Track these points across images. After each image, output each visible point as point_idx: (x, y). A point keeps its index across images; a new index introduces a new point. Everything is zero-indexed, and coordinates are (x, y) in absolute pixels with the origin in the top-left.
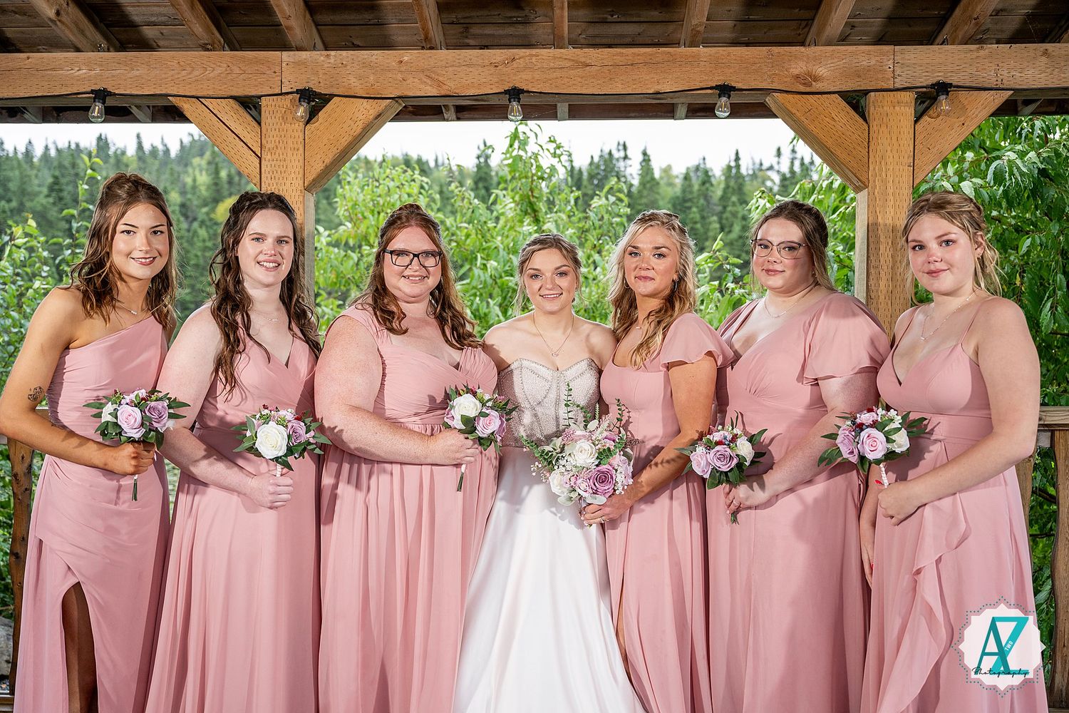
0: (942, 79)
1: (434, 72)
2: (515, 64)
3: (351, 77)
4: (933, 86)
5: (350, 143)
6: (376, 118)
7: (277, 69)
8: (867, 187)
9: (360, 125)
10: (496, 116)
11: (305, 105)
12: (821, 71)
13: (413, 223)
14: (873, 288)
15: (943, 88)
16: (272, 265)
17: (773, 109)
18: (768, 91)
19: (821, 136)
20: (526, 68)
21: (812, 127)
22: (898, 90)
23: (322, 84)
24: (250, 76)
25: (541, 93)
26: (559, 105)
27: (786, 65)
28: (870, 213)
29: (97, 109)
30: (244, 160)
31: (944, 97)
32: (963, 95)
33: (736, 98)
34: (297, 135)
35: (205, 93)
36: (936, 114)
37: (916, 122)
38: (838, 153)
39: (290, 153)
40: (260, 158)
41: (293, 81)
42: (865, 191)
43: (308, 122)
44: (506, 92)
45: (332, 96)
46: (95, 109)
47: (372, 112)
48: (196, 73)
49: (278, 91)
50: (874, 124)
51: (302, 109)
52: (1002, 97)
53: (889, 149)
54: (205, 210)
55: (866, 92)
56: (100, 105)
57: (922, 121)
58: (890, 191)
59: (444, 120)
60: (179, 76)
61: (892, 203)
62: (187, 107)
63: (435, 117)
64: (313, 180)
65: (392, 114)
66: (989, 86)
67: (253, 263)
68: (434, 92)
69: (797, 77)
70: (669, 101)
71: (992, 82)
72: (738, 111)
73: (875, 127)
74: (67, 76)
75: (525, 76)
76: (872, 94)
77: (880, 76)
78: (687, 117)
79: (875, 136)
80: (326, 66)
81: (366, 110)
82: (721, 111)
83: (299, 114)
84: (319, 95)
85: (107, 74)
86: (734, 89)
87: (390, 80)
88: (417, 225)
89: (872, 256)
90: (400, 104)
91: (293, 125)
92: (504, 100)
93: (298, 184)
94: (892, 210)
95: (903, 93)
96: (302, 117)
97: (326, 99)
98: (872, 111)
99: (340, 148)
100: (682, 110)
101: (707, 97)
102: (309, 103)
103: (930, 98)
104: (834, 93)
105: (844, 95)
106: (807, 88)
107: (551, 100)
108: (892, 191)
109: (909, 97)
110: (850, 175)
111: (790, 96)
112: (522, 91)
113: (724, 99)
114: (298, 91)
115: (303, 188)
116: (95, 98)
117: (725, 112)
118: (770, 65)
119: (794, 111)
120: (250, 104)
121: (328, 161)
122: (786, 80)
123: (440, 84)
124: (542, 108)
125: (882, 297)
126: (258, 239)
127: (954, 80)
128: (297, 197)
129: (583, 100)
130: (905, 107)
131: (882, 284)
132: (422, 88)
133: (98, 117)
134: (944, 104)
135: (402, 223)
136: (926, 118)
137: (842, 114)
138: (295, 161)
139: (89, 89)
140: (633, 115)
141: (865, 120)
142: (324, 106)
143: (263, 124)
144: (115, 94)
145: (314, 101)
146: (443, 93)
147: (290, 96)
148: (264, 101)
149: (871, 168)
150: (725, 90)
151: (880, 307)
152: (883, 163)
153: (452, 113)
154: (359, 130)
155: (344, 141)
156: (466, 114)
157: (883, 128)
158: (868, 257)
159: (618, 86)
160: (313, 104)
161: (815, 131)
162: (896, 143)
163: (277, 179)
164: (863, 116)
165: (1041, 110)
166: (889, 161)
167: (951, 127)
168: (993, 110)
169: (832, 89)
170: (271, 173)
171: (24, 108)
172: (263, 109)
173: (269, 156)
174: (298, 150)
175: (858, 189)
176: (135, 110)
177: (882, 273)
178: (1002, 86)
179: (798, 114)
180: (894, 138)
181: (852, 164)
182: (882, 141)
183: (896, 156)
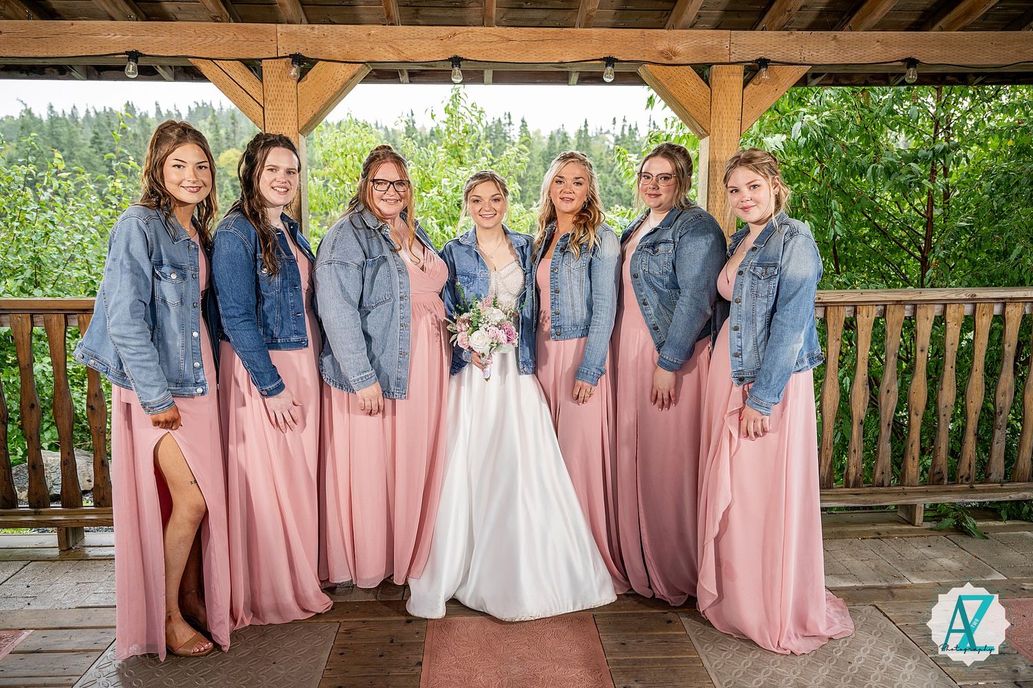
0: (763, 56)
1: (395, 43)
2: (456, 38)
3: (331, 46)
4: (756, 61)
5: (332, 97)
6: (351, 79)
7: (273, 38)
8: (709, 135)
9: (340, 84)
10: (439, 80)
11: (297, 66)
12: (679, 48)
13: (388, 159)
15: (763, 63)
16: (283, 190)
17: (643, 77)
18: (641, 63)
19: (677, 97)
20: (464, 41)
21: (671, 90)
22: (733, 63)
23: (309, 51)
24: (252, 43)
25: (474, 61)
26: (486, 72)
27: (654, 44)
28: (710, 154)
29: (131, 67)
30: (251, 109)
31: (764, 69)
32: (777, 67)
33: (619, 68)
34: (291, 90)
35: (217, 56)
36: (758, 82)
37: (744, 87)
38: (690, 110)
39: (286, 105)
40: (263, 108)
41: (286, 48)
42: (707, 138)
43: (299, 81)
44: (450, 60)
45: (317, 60)
46: (129, 67)
47: (348, 73)
48: (209, 40)
49: (275, 56)
50: (715, 89)
51: (294, 70)
52: (804, 70)
53: (725, 107)
55: (710, 65)
56: (134, 64)
57: (748, 87)
58: (725, 138)
59: (400, 83)
60: (196, 42)
61: (726, 147)
62: (204, 67)
63: (392, 80)
64: (305, 125)
65: (363, 75)
66: (794, 62)
67: (269, 188)
68: (394, 59)
69: (662, 52)
70: (567, 69)
71: (797, 59)
72: (620, 79)
73: (715, 92)
74: (105, 40)
75: (464, 47)
76: (715, 66)
77: (720, 53)
78: (578, 83)
79: (715, 97)
80: (311, 36)
81: (344, 71)
82: (607, 78)
83: (292, 74)
84: (307, 60)
85: (137, 39)
86: (617, 60)
87: (362, 49)
88: (392, 162)
90: (369, 68)
91: (288, 83)
92: (448, 66)
93: (296, 129)
94: (726, 152)
95: (736, 66)
96: (295, 76)
97: (313, 62)
98: (714, 79)
99: (326, 101)
100: (575, 78)
101: (596, 67)
102: (299, 65)
103: (753, 70)
104: (687, 65)
105: (695, 66)
106: (668, 61)
107: (482, 66)
109: (740, 69)
110: (697, 126)
111: (657, 67)
112: (462, 59)
113: (609, 68)
114: (290, 56)
115: (297, 132)
116: (129, 58)
117: (610, 78)
118: (643, 43)
119: (659, 78)
120: (253, 65)
121: (315, 111)
122: (654, 55)
123: (399, 52)
124: (474, 76)
126: (272, 170)
127: (771, 57)
129: (506, 68)
130: (736, 76)
131: (717, 204)
132: (386, 56)
133: (133, 74)
134: (764, 74)
135: (380, 160)
136: (751, 85)
137: (693, 80)
138: (290, 111)
139: (124, 51)
140: (538, 81)
141: (709, 86)
142: (310, 69)
143: (264, 81)
144: (145, 56)
145: (303, 63)
146: (401, 60)
147: (285, 60)
148: (264, 64)
149: (712, 120)
150: (610, 61)
152: (720, 118)
153: (407, 74)
154: (338, 88)
155: (328, 96)
156: (417, 79)
157: (722, 91)
158: (708, 185)
159: (532, 58)
160: (302, 66)
161: (674, 93)
162: (730, 103)
163: (277, 124)
164: (707, 82)
165: (824, 82)
166: (725, 116)
167: (768, 92)
168: (797, 80)
169: (687, 62)
170: (272, 120)
171: (70, 66)
172: (264, 69)
173: (270, 107)
174: (292, 102)
175: (701, 137)
176: (160, 70)
177: (718, 197)
178: (804, 62)
179: (662, 80)
180: (729, 99)
181: (699, 118)
182: (721, 102)
183: (730, 113)
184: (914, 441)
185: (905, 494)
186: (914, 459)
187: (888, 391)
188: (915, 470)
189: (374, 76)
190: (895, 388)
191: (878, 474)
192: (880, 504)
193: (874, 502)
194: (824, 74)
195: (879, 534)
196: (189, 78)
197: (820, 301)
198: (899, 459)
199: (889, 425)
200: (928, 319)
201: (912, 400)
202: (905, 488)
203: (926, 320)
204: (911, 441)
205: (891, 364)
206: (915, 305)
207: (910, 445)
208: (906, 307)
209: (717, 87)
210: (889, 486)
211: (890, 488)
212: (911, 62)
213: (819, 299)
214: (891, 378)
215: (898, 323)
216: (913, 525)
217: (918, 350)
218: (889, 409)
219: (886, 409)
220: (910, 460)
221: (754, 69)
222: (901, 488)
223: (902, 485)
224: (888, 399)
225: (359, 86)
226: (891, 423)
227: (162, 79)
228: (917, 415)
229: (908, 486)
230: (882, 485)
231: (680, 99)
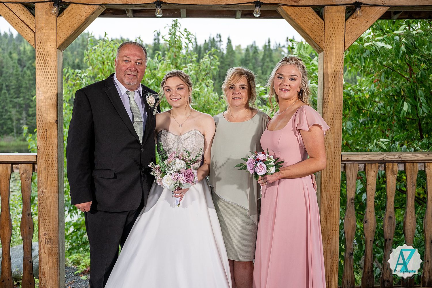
0: (358, 0)
4: (353, 4)
6: (92, 15)
8: (323, 50)
11: (57, 7)
14: (326, 97)
15: (358, 5)
17: (281, 14)
18: (278, 5)
19: (302, 26)
21: (298, 22)
22: (338, 5)
25: (171, 4)
26: (181, 10)
28: (325, 63)
30: (27, 34)
31: (359, 9)
32: (367, 8)
33: (263, 8)
34: (53, 21)
35: (6, 1)
36: (355, 17)
37: (346, 20)
38: (310, 34)
39: (49, 31)
40: (35, 33)
42: (323, 53)
43: (58, 16)
44: (155, 3)
45: (70, 3)
47: (90, 11)
50: (327, 21)
51: (55, 9)
52: (385, 10)
53: (333, 33)
55: (323, 6)
57: (348, 20)
58: (334, 52)
59: (127, 17)
61: (335, 58)
63: (122, 14)
64: (61, 44)
65: (100, 13)
66: (378, 4)
68: (120, 2)
70: (232, 9)
71: (380, 2)
72: (264, 15)
73: (327, 23)
76: (326, 7)
78: (242, 17)
79: (327, 27)
81: (87, 10)
82: (256, 14)
83: (54, 12)
84: (64, 3)
86: (262, 3)
89: (325, 83)
90: (104, 8)
91: (51, 17)
92: (154, 7)
93: (54, 46)
94: (335, 62)
95: (340, 7)
97: (67, 5)
98: (326, 15)
99: (75, 28)
100: (239, 14)
101: (250, 7)
104: (308, 6)
105: (313, 7)
106: (296, 4)
108: (335, 52)
109: (343, 9)
110: (316, 45)
111: (289, 7)
112: (162, 2)
113: (257, 8)
115: (56, 48)
117: (258, 15)
119: (290, 14)
120: (29, 6)
121: (68, 35)
124: (172, 11)
125: (330, 102)
127: (363, 1)
128: (53, 52)
130: (341, 13)
131: (330, 95)
132: (114, 0)
134: (358, 12)
136: (350, 19)
137: (312, 16)
138: (52, 35)
141: (323, 19)
142: (65, 9)
143: (36, 16)
145: (61, 5)
146: (124, 3)
147: (49, 3)
148: (36, 5)
149: (325, 42)
150: (258, 4)
151: (329, 106)
152: (331, 40)
153: (131, 12)
154: (83, 20)
155: (76, 25)
156: (138, 14)
157: (331, 23)
158: (324, 83)
159: (208, 1)
160: (61, 7)
161: (300, 24)
162: (337, 30)
163: (43, 43)
164: (322, 17)
165: (402, 17)
166: (333, 38)
167: (362, 23)
168: (380, 16)
169: (308, 4)
170: (40, 40)
172: (36, 9)
173: (39, 32)
174: (53, 29)
175: (319, 52)
177: (330, 91)
178: (385, 4)
179: (292, 16)
180: (336, 28)
181: (317, 40)
182: (331, 29)
183: (337, 36)
189: (109, 12)
194: (401, 11)
197: (400, 159)
213: (400, 158)
221: (351, 10)
231: (304, 28)
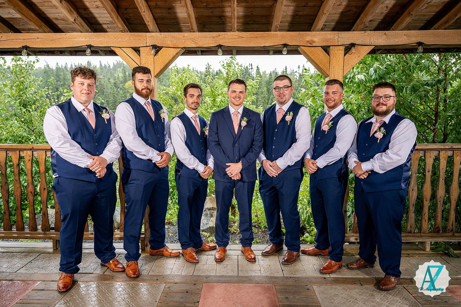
0: (353, 42)
1: (195, 40)
2: (220, 37)
3: (168, 41)
4: (350, 44)
6: (176, 54)
7: (145, 38)
8: (329, 76)
9: (171, 56)
11: (154, 50)
12: (316, 39)
15: (353, 45)
17: (300, 52)
18: (299, 46)
19: (315, 60)
20: (223, 38)
21: (312, 57)
22: (339, 45)
23: (159, 43)
24: (136, 41)
25: (228, 46)
26: (233, 50)
27: (305, 38)
29: (88, 51)
31: (353, 48)
32: (359, 47)
33: (289, 48)
34: (151, 59)
35: (122, 46)
36: (351, 53)
37: (344, 56)
38: (320, 66)
41: (150, 42)
43: (155, 55)
44: (217, 46)
45: (163, 47)
46: (87, 51)
47: (175, 52)
48: (119, 40)
49: (145, 46)
50: (331, 56)
52: (370, 48)
53: (336, 64)
54: (121, 85)
55: (329, 46)
56: (89, 50)
57: (346, 55)
59: (197, 55)
60: (114, 40)
62: (116, 50)
63: (194, 54)
64: (157, 74)
65: (182, 53)
66: (367, 44)
68: (195, 46)
69: (308, 41)
70: (268, 49)
71: (368, 43)
72: (290, 52)
73: (332, 58)
74: (78, 40)
75: (222, 41)
76: (331, 47)
77: (334, 41)
78: (273, 54)
79: (332, 60)
80: (161, 37)
81: (173, 52)
82: (284, 52)
83: (152, 53)
84: (158, 47)
85: (91, 40)
86: (288, 45)
87: (181, 42)
90: (184, 50)
91: (150, 56)
92: (217, 48)
95: (341, 47)
97: (160, 48)
98: (331, 52)
99: (165, 64)
100: (271, 52)
101: (280, 48)
102: (155, 49)
104: (319, 46)
105: (322, 47)
106: (311, 45)
107: (231, 48)
109: (343, 48)
110: (324, 72)
111: (306, 48)
112: (222, 46)
113: (285, 49)
114: (152, 46)
116: (87, 48)
117: (285, 52)
118: (300, 38)
119: (307, 52)
120: (136, 50)
121: (161, 68)
122: (304, 42)
123: (196, 43)
124: (228, 51)
127: (357, 42)
130: (341, 51)
132: (191, 45)
133: (89, 54)
134: (353, 50)
136: (347, 54)
137: (322, 53)
139: (85, 45)
140: (256, 54)
141: (329, 55)
142: (160, 50)
143: (141, 56)
144: (94, 46)
145: (157, 49)
146: (197, 46)
147: (149, 47)
148: (141, 49)
149: (330, 70)
150: (285, 45)
152: (334, 69)
153: (200, 52)
154: (171, 58)
155: (166, 62)
156: (204, 53)
157: (334, 58)
159: (252, 44)
161: (313, 59)
162: (338, 63)
164: (328, 54)
165: (382, 52)
166: (336, 68)
167: (355, 57)
168: (368, 52)
169: (319, 45)
171: (65, 51)
172: (141, 51)
174: (152, 64)
175: (326, 77)
176: (100, 52)
178: (371, 45)
179: (308, 53)
180: (338, 62)
181: (325, 69)
182: (334, 62)
183: (338, 67)
184: (425, 213)
185: (421, 237)
186: (425, 221)
187: (413, 190)
188: (426, 226)
189: (187, 52)
190: (416, 188)
191: (409, 227)
192: (409, 241)
193: (406, 240)
194: (381, 49)
195: (409, 255)
196: (111, 54)
198: (418, 221)
199: (413, 205)
200: (431, 157)
201: (424, 195)
202: (421, 234)
203: (430, 158)
204: (424, 213)
205: (414, 177)
206: (425, 151)
207: (423, 215)
208: (421, 152)
209: (332, 56)
210: (414, 233)
211: (415, 234)
212: (420, 44)
214: (414, 184)
215: (417, 159)
216: (425, 251)
217: (427, 171)
218: (413, 198)
219: (412, 198)
220: (423, 221)
221: (348, 48)
222: (420, 234)
223: (420, 233)
224: (413, 194)
225: (180, 57)
226: (414, 204)
227: (101, 55)
228: (427, 201)
229: (423, 233)
230: (411, 232)
231: (316, 61)
